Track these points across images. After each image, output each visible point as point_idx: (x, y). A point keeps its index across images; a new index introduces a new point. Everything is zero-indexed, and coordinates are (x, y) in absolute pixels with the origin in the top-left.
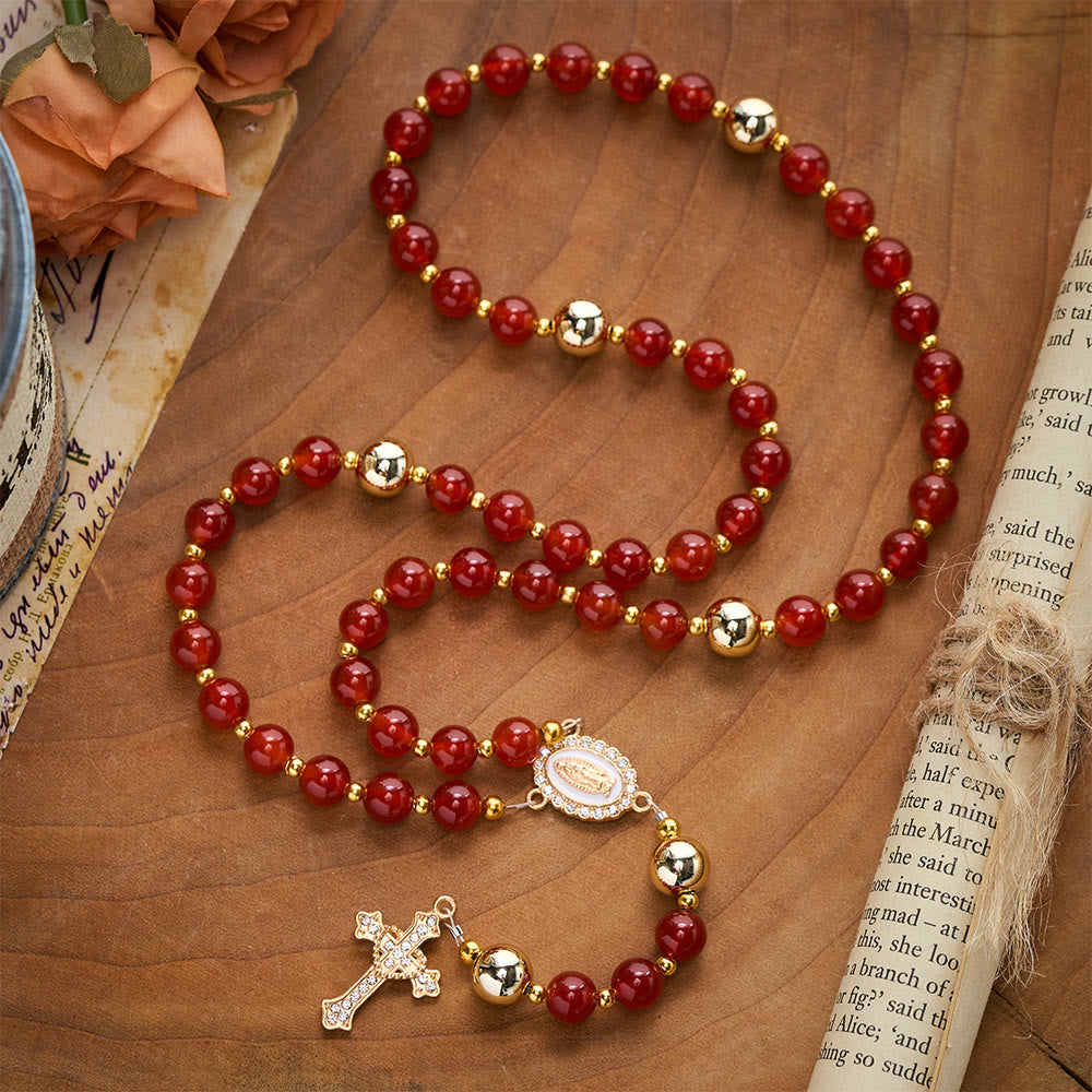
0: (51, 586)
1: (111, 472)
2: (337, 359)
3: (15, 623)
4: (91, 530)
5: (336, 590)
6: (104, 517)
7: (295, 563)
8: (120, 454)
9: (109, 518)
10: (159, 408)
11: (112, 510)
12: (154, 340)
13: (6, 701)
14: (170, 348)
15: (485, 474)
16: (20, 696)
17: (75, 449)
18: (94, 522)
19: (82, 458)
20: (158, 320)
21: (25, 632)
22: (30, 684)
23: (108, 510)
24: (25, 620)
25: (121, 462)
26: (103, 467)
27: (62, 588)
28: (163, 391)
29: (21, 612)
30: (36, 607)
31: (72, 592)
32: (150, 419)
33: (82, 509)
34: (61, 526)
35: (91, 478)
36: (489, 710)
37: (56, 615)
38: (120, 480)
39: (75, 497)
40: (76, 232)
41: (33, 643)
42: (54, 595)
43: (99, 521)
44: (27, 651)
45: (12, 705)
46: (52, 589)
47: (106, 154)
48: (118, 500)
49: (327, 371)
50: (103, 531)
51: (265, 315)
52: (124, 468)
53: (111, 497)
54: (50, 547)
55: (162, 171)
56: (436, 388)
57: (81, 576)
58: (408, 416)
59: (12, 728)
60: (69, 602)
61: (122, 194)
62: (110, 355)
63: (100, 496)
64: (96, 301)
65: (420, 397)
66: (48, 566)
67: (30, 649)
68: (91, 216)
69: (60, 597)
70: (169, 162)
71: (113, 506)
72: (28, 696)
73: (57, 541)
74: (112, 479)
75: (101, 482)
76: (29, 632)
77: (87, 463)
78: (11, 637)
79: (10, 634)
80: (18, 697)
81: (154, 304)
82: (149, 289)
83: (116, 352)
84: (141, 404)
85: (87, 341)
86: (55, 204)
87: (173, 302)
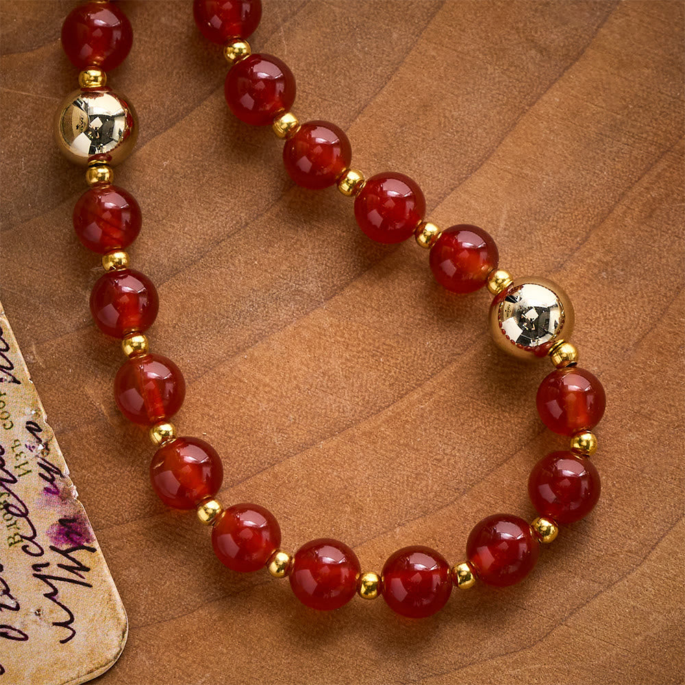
2: (402, 69)
5: (431, 394)
7: (372, 361)
13: (31, 449)
15: (625, 213)
16: (40, 430)
36: (664, 544)
45: (41, 447)
49: (389, 87)
51: (294, 14)
56: (545, 98)
58: (508, 140)
59: (65, 468)
65: (524, 112)
80: (39, 434)
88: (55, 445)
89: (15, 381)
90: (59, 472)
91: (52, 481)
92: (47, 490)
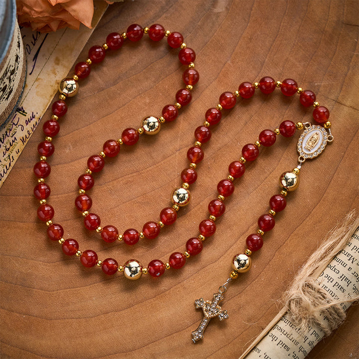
1: (33, 119)
4: (24, 138)
8: (37, 113)
9: (31, 135)
10: (52, 99)
12: (52, 76)
14: (57, 79)
17: (22, 110)
18: (26, 135)
19: (24, 113)
20: (55, 69)
23: (31, 132)
25: (37, 116)
26: (31, 117)
27: (13, 157)
28: (54, 93)
30: (3, 162)
31: (16, 158)
32: (49, 103)
33: (22, 131)
34: (15, 136)
35: (26, 121)
37: (10, 165)
38: (36, 122)
39: (20, 126)
40: (38, 23)
41: (1, 174)
42: (10, 159)
43: (28, 135)
46: (9, 157)
48: (34, 129)
50: (28, 139)
52: (38, 118)
54: (10, 143)
57: (19, 154)
60: (14, 161)
62: (37, 80)
63: (29, 127)
64: (34, 61)
66: (9, 149)
69: (12, 160)
70: (75, 11)
71: (33, 131)
73: (13, 141)
74: (33, 122)
75: (30, 122)
77: (25, 115)
81: (54, 64)
82: (53, 58)
83: (39, 79)
84: (46, 97)
85: (30, 74)
86: (33, 12)
87: (60, 63)
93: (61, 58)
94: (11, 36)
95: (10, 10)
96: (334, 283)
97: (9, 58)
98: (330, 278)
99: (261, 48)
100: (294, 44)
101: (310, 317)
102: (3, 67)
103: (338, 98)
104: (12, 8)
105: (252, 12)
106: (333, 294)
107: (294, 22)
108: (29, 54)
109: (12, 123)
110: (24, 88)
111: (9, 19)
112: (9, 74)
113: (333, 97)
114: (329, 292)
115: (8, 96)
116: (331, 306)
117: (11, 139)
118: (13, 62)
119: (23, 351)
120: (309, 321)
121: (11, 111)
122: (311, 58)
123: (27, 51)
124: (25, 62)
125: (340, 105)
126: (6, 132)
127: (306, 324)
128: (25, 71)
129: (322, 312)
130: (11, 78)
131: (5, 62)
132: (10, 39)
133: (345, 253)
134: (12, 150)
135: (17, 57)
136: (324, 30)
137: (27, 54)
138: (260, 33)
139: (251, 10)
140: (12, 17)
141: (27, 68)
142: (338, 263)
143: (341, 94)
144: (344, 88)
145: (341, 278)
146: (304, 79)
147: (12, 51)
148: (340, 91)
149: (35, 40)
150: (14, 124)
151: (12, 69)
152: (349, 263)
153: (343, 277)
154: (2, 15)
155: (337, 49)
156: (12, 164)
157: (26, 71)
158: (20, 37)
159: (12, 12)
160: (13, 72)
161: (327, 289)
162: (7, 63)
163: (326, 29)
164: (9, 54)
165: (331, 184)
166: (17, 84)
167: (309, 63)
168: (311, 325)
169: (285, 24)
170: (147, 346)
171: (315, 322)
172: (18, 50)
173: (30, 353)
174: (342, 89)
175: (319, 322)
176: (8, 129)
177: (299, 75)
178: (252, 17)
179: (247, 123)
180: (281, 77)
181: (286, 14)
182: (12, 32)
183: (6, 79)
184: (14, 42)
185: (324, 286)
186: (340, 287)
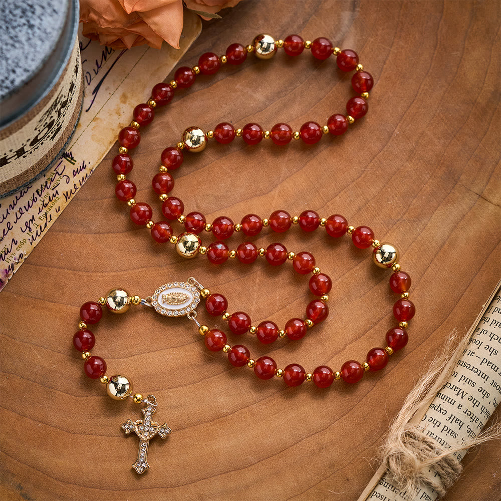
0: (46, 214)
1: (83, 170)
3: (27, 226)
4: (69, 194)
6: (76, 189)
8: (89, 163)
9: (78, 190)
10: (111, 147)
11: (80, 187)
12: (115, 117)
13: (15, 259)
14: (121, 122)
16: (22, 258)
17: (70, 157)
18: (71, 190)
19: (72, 161)
20: (120, 108)
21: (30, 231)
22: (27, 254)
23: (79, 186)
24: (31, 226)
25: (89, 167)
26: (81, 167)
27: (50, 215)
28: (114, 140)
29: (31, 222)
30: (37, 221)
31: (54, 218)
32: (106, 151)
33: (67, 183)
34: (56, 189)
35: (74, 171)
37: (45, 226)
38: (87, 174)
39: (65, 177)
40: (107, 35)
41: (32, 236)
42: (46, 218)
43: (73, 190)
44: (29, 239)
45: (17, 261)
46: (46, 215)
47: (131, 8)
48: (83, 183)
50: (74, 195)
52: (90, 169)
53: (81, 181)
54: (50, 197)
55: (151, 26)
57: (60, 212)
59: (15, 271)
60: (52, 222)
61: (131, 28)
62: (95, 119)
63: (76, 180)
64: (94, 94)
66: (47, 205)
67: (31, 239)
68: (116, 31)
69: (49, 219)
70: (156, 24)
71: (81, 185)
72: (25, 259)
73: (53, 194)
74: (83, 173)
75: (78, 173)
76: (32, 232)
77: (74, 164)
78: (23, 232)
79: (24, 230)
80: (20, 259)
81: (119, 101)
82: (118, 94)
83: (97, 119)
84: (104, 144)
85: (87, 111)
86: (103, 20)
87: (128, 102)
88: (20, 265)
89: (31, 243)
90: (13, 270)
91: (9, 270)
92: (6, 270)
93: (129, 95)
94: (68, 57)
95: (70, 23)
96: (441, 427)
97: (61, 85)
98: (436, 421)
99: (390, 114)
100: (434, 115)
101: (417, 476)
102: (52, 96)
103: (482, 192)
104: (74, 21)
105: (385, 66)
106: (442, 442)
107: (438, 86)
108: (89, 84)
109: (55, 172)
110: (76, 127)
111: (68, 35)
112: (59, 106)
113: (476, 189)
114: (437, 439)
115: (55, 135)
116: (442, 458)
117: (51, 193)
118: (66, 91)
119: (32, 470)
120: (416, 481)
121: (56, 155)
122: (455, 136)
123: (86, 79)
124: (82, 93)
125: (484, 201)
126: (46, 183)
127: (413, 486)
128: (80, 104)
129: (431, 468)
130: (62, 111)
131: (56, 90)
132: (66, 60)
133: (451, 387)
134: (51, 207)
135: (72, 85)
136: (475, 101)
137: (86, 84)
138: (391, 95)
139: (385, 63)
140: (72, 32)
141: (83, 102)
142: (444, 401)
143: (487, 188)
144: (492, 180)
145: (451, 420)
146: (442, 161)
147: (66, 77)
148: (487, 184)
149: (99, 67)
150: (57, 173)
151: (63, 99)
152: (458, 399)
153: (452, 419)
154: (60, 28)
155: (490, 129)
156: (49, 225)
157: (82, 106)
158: (80, 60)
159: (73, 26)
160: (64, 105)
161: (434, 437)
162: (58, 92)
163: (478, 100)
164: (62, 81)
165: (460, 303)
166: (68, 121)
167: (451, 141)
168: (419, 485)
169: (426, 87)
170: (195, 483)
171: (424, 481)
172: (75, 76)
173: (41, 474)
174: (489, 181)
175: (429, 481)
176: (49, 179)
177: (437, 156)
178: (384, 73)
179: (360, 209)
180: (412, 155)
181: (429, 74)
182: (69, 52)
183: (54, 112)
184: (70, 65)
185: (430, 433)
186: (451, 431)
